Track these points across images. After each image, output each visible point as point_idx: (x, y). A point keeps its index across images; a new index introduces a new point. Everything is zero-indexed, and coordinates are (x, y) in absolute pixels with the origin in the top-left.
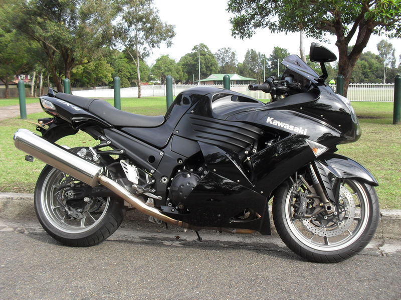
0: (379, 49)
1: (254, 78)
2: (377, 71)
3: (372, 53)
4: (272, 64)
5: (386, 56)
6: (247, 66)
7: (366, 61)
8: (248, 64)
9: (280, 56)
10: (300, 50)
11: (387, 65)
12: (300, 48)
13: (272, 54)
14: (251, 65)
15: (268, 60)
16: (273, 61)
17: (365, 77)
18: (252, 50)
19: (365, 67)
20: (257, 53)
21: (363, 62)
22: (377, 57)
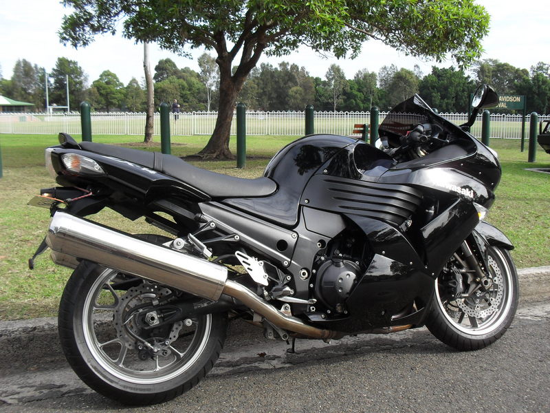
0: (200, 65)
1: (30, 102)
2: (199, 93)
3: (191, 69)
4: (55, 83)
5: (210, 73)
6: (18, 84)
7: (184, 79)
8: (19, 81)
9: (68, 70)
10: (144, 66)
11: (212, 85)
12: (145, 63)
13: (56, 68)
14: (24, 82)
15: (50, 76)
16: (58, 78)
17: (185, 102)
18: (25, 61)
19: (183, 88)
20: (33, 65)
21: (181, 81)
22: (198, 75)
